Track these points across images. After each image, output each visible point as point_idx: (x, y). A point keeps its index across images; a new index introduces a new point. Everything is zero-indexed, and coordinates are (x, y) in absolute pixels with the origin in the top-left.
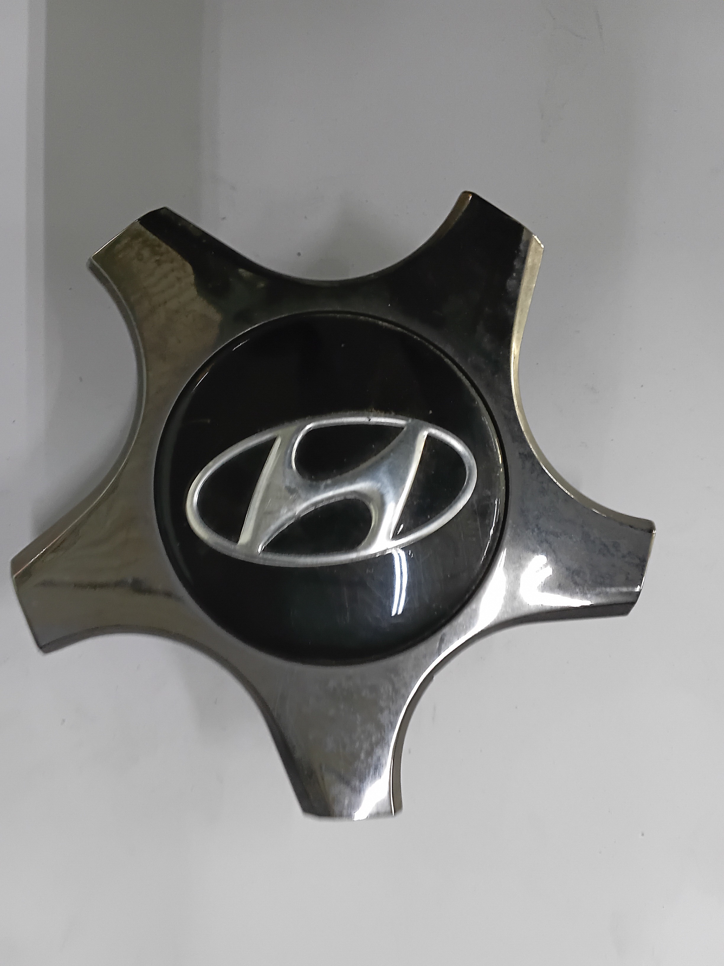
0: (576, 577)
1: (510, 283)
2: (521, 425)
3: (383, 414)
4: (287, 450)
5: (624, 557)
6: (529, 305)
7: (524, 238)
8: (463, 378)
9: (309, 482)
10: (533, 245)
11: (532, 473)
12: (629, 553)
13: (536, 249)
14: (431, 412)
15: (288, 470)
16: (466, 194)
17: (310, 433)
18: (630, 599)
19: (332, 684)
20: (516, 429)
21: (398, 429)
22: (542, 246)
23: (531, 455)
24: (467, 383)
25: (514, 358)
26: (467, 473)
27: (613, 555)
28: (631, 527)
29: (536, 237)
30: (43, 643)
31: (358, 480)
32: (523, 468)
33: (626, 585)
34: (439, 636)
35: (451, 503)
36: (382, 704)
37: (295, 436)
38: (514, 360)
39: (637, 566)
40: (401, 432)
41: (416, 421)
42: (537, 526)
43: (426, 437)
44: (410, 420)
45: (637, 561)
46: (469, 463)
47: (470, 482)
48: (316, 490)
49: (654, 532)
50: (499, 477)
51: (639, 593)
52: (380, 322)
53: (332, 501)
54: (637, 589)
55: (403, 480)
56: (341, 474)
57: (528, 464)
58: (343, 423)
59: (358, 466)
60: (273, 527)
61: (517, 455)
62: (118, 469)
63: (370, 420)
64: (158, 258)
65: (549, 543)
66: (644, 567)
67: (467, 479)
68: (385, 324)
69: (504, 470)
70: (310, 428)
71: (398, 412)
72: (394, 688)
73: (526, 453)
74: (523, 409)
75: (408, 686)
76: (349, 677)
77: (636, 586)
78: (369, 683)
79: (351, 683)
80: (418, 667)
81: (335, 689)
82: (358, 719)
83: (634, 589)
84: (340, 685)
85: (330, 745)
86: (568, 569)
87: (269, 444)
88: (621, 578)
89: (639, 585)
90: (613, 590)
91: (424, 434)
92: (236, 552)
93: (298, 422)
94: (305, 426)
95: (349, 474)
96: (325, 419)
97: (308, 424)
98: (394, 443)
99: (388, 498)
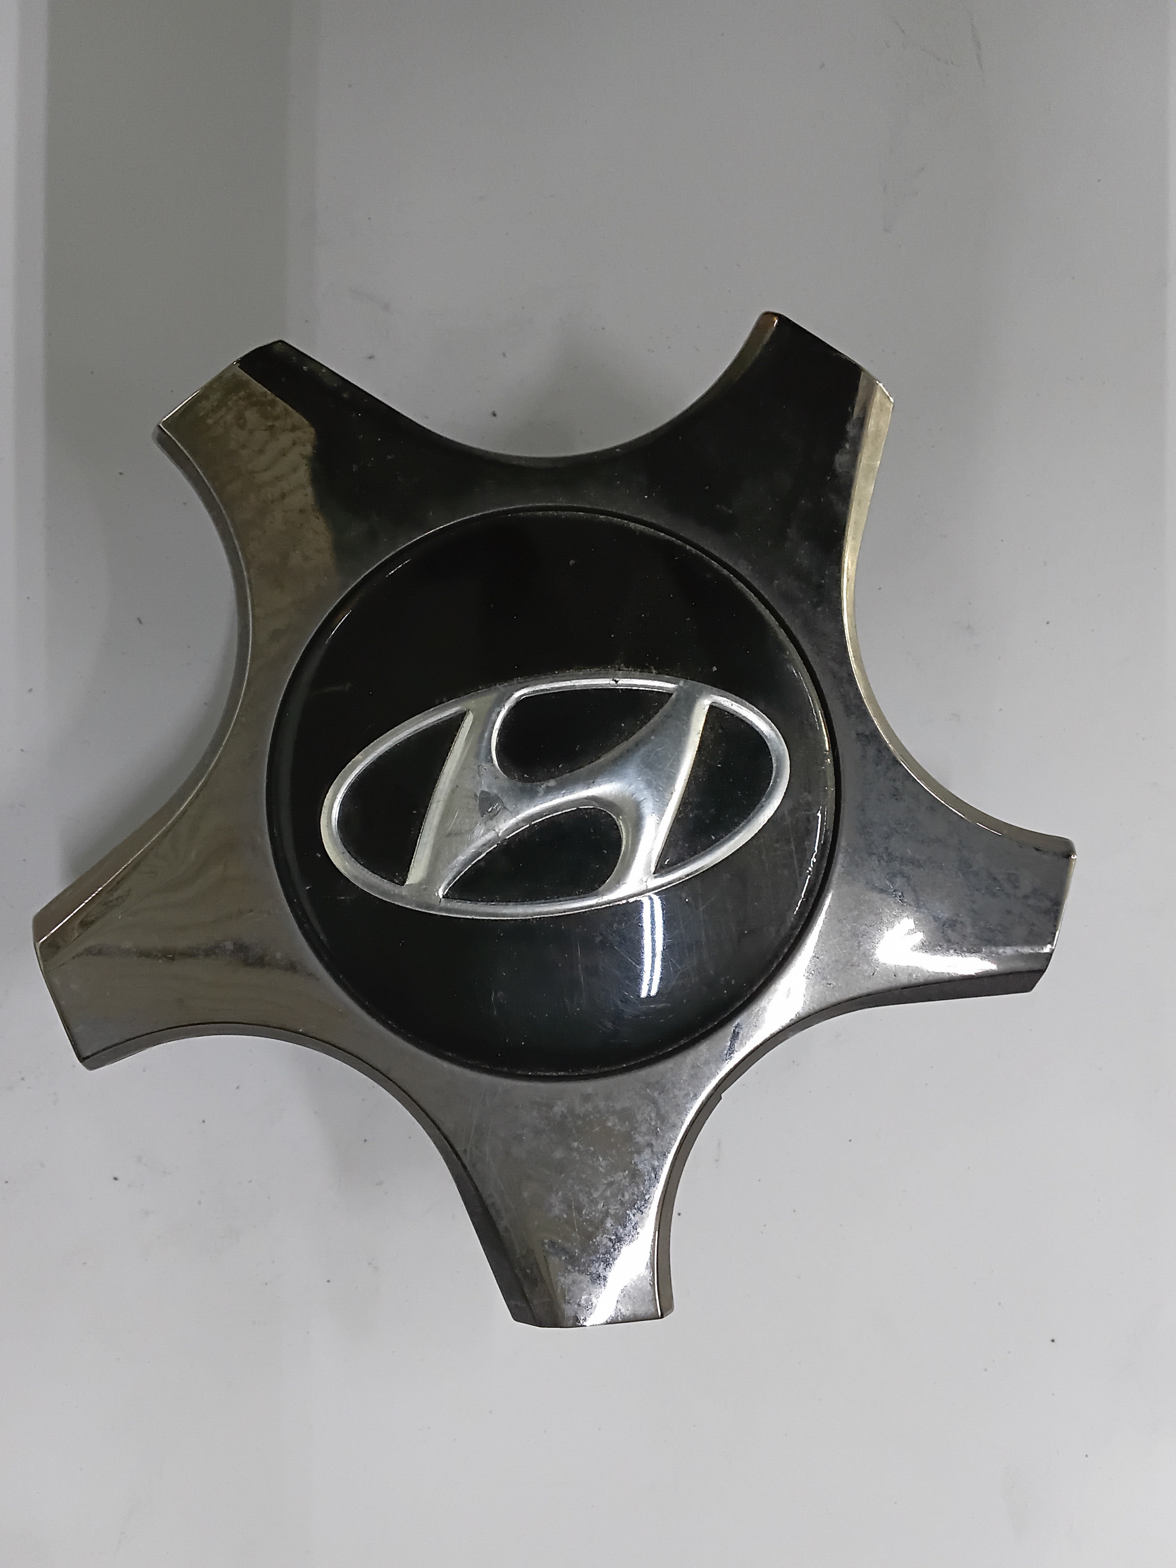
0: (949, 932)
1: (841, 459)
2: (860, 688)
3: (638, 672)
4: (483, 732)
5: (1026, 897)
6: (871, 495)
7: (863, 383)
8: (766, 613)
9: (520, 784)
10: (877, 398)
11: (877, 764)
12: (1035, 891)
13: (881, 404)
14: (714, 669)
15: (486, 765)
16: (768, 316)
17: (521, 704)
18: (1037, 966)
19: (559, 1108)
20: (852, 696)
21: (663, 696)
22: (892, 399)
23: (874, 736)
24: (772, 621)
25: (848, 581)
26: (775, 766)
27: (1008, 895)
28: (1037, 850)
30: (87, 1052)
31: (599, 779)
32: (864, 756)
33: (1027, 943)
34: (731, 1028)
35: (749, 814)
36: (640, 1140)
37: (497, 709)
38: (847, 584)
39: (1047, 911)
40: (667, 702)
41: (691, 683)
42: (886, 849)
43: (707, 708)
44: (682, 683)
45: (1046, 904)
46: (778, 750)
47: (778, 779)
48: (531, 796)
49: (1072, 857)
50: (824, 771)
51: (1050, 955)
52: (632, 525)
53: (557, 814)
54: (1047, 949)
55: (671, 779)
56: (572, 771)
57: (871, 752)
58: (574, 686)
59: (598, 757)
60: (461, 858)
61: (854, 736)
62: (206, 765)
63: (617, 682)
64: (270, 423)
66: (1058, 913)
67: (774, 775)
68: (641, 527)
69: (832, 761)
70: (522, 696)
71: (662, 669)
72: (658, 1114)
73: (868, 733)
74: (862, 661)
75: (681, 1111)
76: (586, 1098)
77: (1045, 945)
78: (618, 1106)
79: (589, 1107)
80: (698, 1080)
81: (564, 1116)
82: (602, 1164)
83: (1042, 949)
84: (572, 1109)
85: (556, 1210)
86: (935, 919)
87: (456, 722)
88: (1022, 931)
89: (1052, 941)
90: (1009, 952)
91: (703, 705)
92: (403, 898)
93: (501, 688)
94: (513, 694)
95: (585, 770)
96: (545, 682)
97: (517, 690)
98: (657, 719)
99: (647, 808)
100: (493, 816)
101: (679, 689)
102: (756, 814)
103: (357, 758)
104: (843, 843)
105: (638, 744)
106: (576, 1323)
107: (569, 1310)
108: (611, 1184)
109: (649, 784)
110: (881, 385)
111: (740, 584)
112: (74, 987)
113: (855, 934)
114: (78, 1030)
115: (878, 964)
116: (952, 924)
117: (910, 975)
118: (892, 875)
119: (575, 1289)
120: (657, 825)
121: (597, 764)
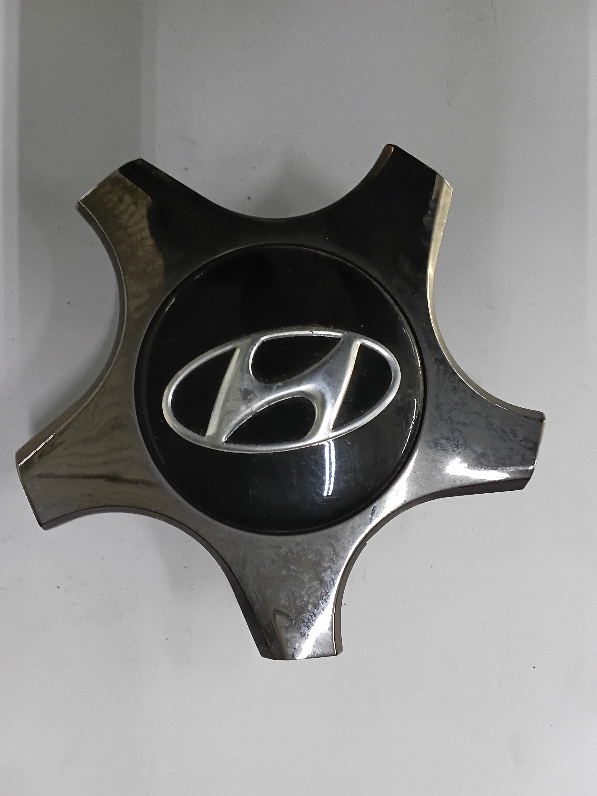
0: (482, 459)
1: (426, 219)
2: (436, 336)
3: (323, 328)
4: (245, 358)
5: (520, 441)
6: (441, 237)
7: (437, 180)
8: (389, 297)
9: (264, 384)
10: (445, 187)
11: (445, 374)
12: (525, 438)
13: (447, 191)
14: (362, 326)
15: (246, 375)
16: (389, 146)
17: (264, 343)
18: (526, 476)
19: (284, 550)
20: (432, 339)
21: (336, 340)
22: (452, 189)
23: (444, 360)
24: (391, 301)
25: (430, 281)
26: (393, 375)
27: (511, 440)
28: (526, 417)
29: (446, 181)
30: (44, 521)
31: (304, 382)
32: (438, 370)
33: (521, 464)
34: (371, 508)
35: (380, 400)
36: (325, 565)
37: (252, 347)
38: (430, 283)
39: (531, 449)
40: (338, 342)
41: (350, 333)
42: (450, 417)
43: (359, 346)
44: (346, 333)
45: (531, 445)
46: (395, 367)
47: (395, 382)
48: (269, 390)
49: (544, 421)
50: (418, 378)
51: (532, 471)
52: (320, 252)
53: (283, 400)
54: (531, 468)
55: (340, 382)
56: (290, 378)
57: (442, 368)
58: (291, 335)
59: (304, 371)
60: (234, 422)
61: (433, 359)
62: (104, 375)
63: (313, 332)
64: (135, 200)
65: (460, 431)
66: (537, 449)
67: (392, 380)
68: (324, 254)
69: (422, 373)
70: (264, 340)
71: (335, 327)
72: (334, 552)
73: (440, 358)
74: (437, 322)
75: (346, 550)
76: (298, 544)
77: (530, 466)
78: (314, 548)
79: (299, 548)
80: (354, 534)
81: (286, 553)
82: (306, 577)
83: (529, 468)
84: (291, 550)
85: (283, 600)
86: (475, 452)
87: (231, 353)
88: (518, 459)
89: (533, 465)
90: (512, 469)
91: (357, 344)
92: (204, 442)
93: (254, 336)
94: (260, 339)
95: (296, 378)
96: (276, 333)
97: (262, 337)
98: (333, 351)
99: (328, 397)
100: (250, 401)
101: (344, 336)
102: (384, 400)
103: (179, 373)
104: (427, 414)
105: (324, 364)
106: (293, 657)
107: (290, 651)
108: (310, 588)
109: (329, 384)
111: (375, 283)
112: (37, 488)
113: (434, 461)
114: (39, 510)
115: (446, 475)
116: (483, 455)
117: (462, 481)
118: (453, 431)
119: (293, 640)
120: (334, 405)
121: (302, 374)
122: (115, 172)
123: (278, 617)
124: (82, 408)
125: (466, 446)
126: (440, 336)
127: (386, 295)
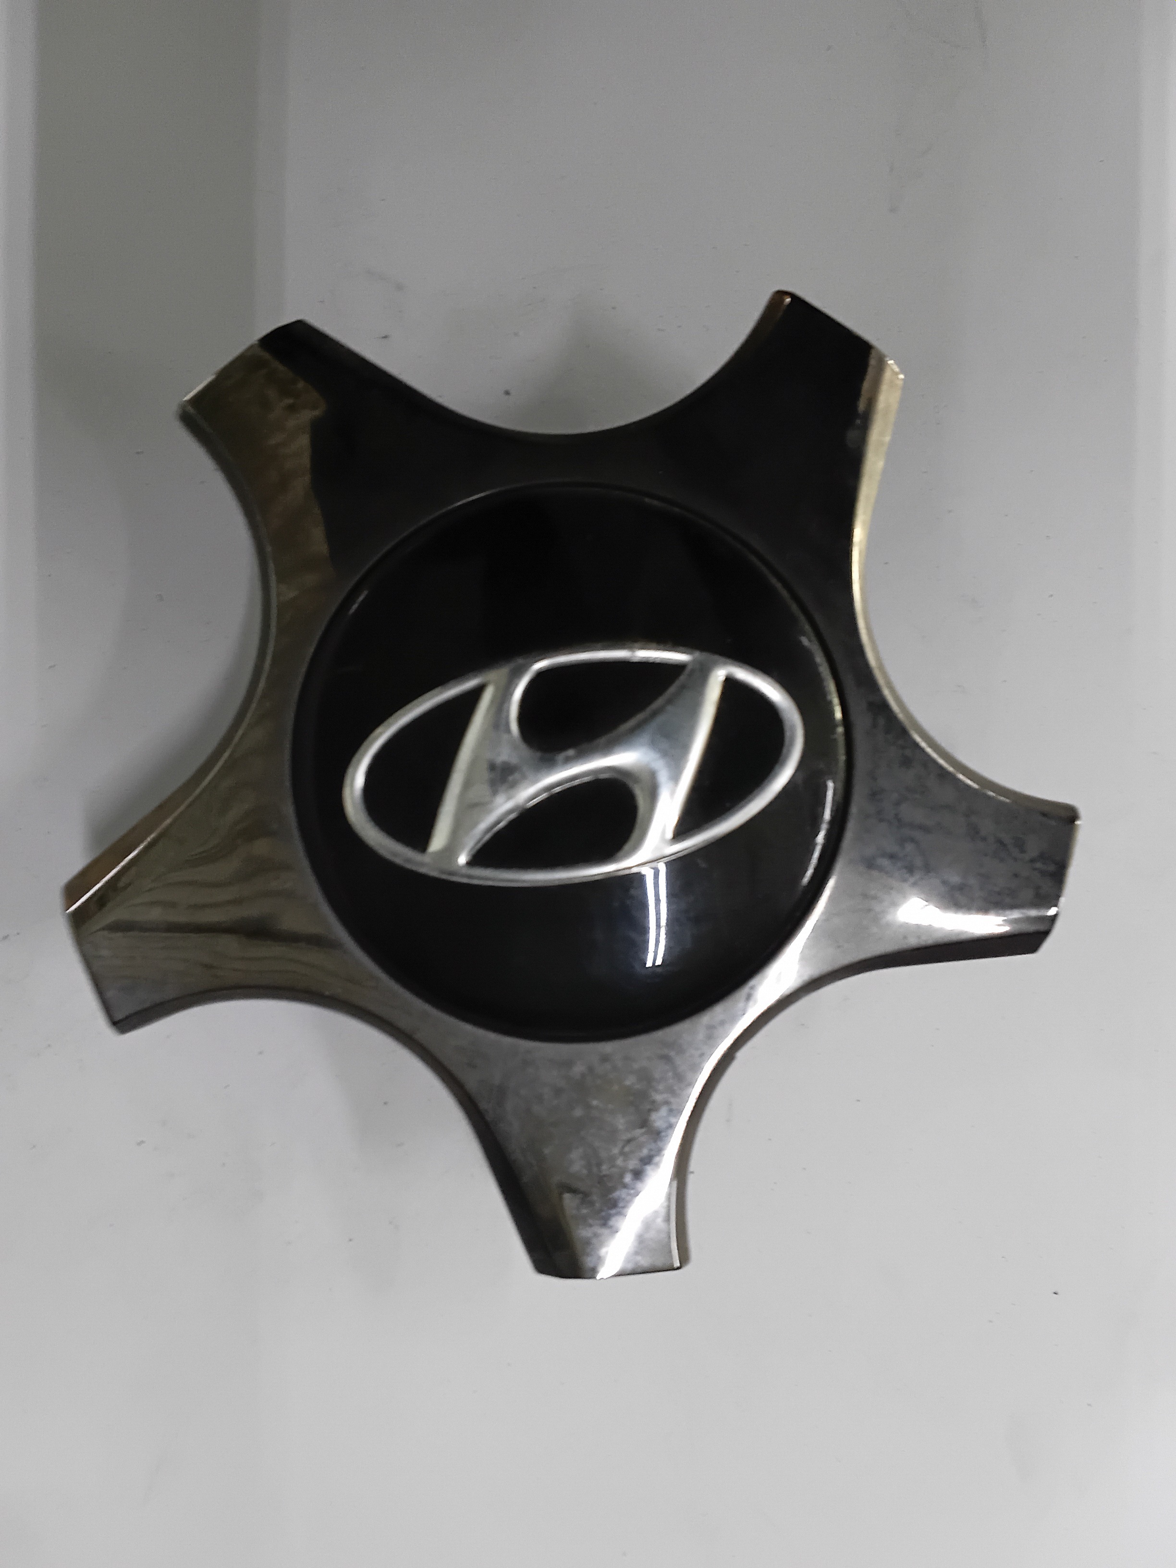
0: (958, 895)
1: (852, 435)
3: (654, 645)
4: (502, 703)
5: (1032, 861)
6: (882, 471)
7: (873, 362)
8: (779, 586)
9: (539, 754)
10: (887, 375)
11: (887, 734)
12: (1041, 855)
13: (892, 382)
14: (729, 641)
15: (505, 737)
16: (780, 294)
17: (541, 675)
18: (1041, 927)
19: (578, 1069)
21: (677, 669)
22: (902, 376)
23: (884, 706)
24: (784, 593)
26: (787, 735)
27: (1015, 859)
28: (1043, 815)
30: (119, 1016)
31: (618, 749)
32: (875, 725)
33: (1035, 905)
34: (745, 990)
35: (762, 782)
36: (659, 1098)
37: (517, 681)
38: (858, 556)
39: (1051, 876)
40: (682, 673)
41: (706, 654)
42: (897, 815)
43: (723, 679)
44: (697, 654)
45: (1052, 868)
46: (790, 720)
47: (792, 749)
48: (550, 766)
49: (1077, 823)
50: (836, 741)
51: (1054, 918)
52: (647, 500)
53: (577, 782)
54: (1052, 911)
56: (591, 741)
57: (881, 721)
58: (592, 659)
59: (617, 727)
60: (483, 826)
61: (864, 705)
63: (633, 655)
64: (290, 401)
65: (916, 842)
66: (1064, 876)
67: (787, 743)
68: (655, 503)
69: (844, 730)
70: (541, 668)
71: (677, 641)
72: (675, 1072)
75: (696, 1068)
76: (605, 1059)
77: (1050, 908)
78: (636, 1066)
79: (608, 1066)
80: (712, 1039)
81: (583, 1075)
82: (620, 1122)
83: (1047, 912)
84: (591, 1069)
85: (576, 1164)
86: (944, 882)
87: (475, 695)
88: (1029, 894)
89: (1056, 906)
90: (1016, 914)
91: (719, 675)
92: (422, 864)
93: (520, 661)
94: (531, 665)
95: (603, 740)
96: (564, 654)
97: (536, 661)
98: (672, 689)
99: (663, 777)
100: (513, 785)
101: (694, 661)
102: (770, 782)
103: (379, 730)
104: (854, 810)
105: (654, 714)
106: (593, 1277)
107: (589, 1262)
108: (629, 1141)
109: (664, 754)
110: (891, 362)
111: (754, 559)
112: (105, 953)
113: (865, 896)
114: (110, 994)
115: (888, 925)
116: (961, 888)
117: (919, 937)
118: (902, 841)
119: (594, 1241)
120: (673, 793)
121: (615, 733)
122: (252, 347)
123: (567, 1196)
124: (190, 799)
125: (928, 869)
126: (878, 659)
127: (774, 581)
